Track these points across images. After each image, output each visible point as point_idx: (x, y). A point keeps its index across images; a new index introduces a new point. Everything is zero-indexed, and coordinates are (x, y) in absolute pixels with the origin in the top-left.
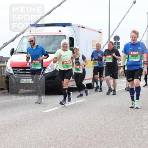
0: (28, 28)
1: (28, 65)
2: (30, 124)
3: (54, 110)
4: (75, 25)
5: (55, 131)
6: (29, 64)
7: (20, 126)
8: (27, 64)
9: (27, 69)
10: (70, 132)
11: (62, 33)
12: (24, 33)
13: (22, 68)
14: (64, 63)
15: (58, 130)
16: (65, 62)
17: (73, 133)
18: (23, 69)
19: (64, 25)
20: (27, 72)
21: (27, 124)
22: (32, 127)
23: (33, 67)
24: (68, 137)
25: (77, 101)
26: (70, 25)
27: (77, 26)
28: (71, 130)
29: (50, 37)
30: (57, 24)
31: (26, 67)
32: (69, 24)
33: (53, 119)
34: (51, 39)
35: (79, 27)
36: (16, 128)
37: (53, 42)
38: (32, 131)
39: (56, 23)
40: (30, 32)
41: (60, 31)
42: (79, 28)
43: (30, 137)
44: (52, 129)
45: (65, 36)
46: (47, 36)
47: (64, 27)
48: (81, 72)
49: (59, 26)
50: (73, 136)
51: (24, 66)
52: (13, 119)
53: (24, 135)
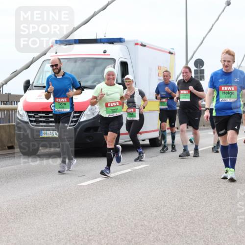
1: (53, 108)
2: (57, 206)
3: (96, 182)
4: (129, 41)
5: (99, 216)
7: (40, 208)
8: (52, 106)
9: (51, 115)
10: (124, 219)
11: (109, 55)
12: (45, 54)
13: (43, 112)
14: (109, 105)
15: (104, 216)
16: (110, 103)
17: (128, 221)
18: (44, 115)
19: (111, 41)
20: (51, 119)
21: (53, 205)
22: (60, 210)
23: (56, 110)
24: (119, 226)
25: (135, 168)
26: (121, 42)
27: (133, 44)
28: (124, 215)
29: (88, 61)
30: (101, 39)
31: (50, 110)
32: (120, 40)
33: (95, 197)
34: (91, 64)
35: (137, 44)
36: (34, 211)
37: (94, 69)
38: (61, 217)
39: (98, 38)
40: (56, 53)
41: (105, 52)
42: (137, 46)
43: (56, 226)
44: (93, 213)
45: (114, 60)
46: (84, 59)
47: (112, 45)
48: (137, 118)
49: (103, 43)
50: (128, 225)
51: (46, 108)
52: (29, 196)
53: (46, 223)
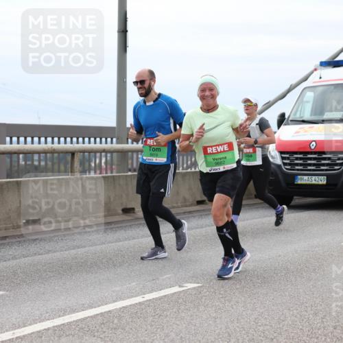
0: (316, 70)
1: (313, 147)
2: (315, 270)
6: (315, 144)
7: (293, 272)
8: (311, 145)
9: (309, 156)
12: (306, 80)
18: (301, 156)
20: (309, 162)
21: (309, 268)
31: (309, 150)
36: (285, 275)
40: (320, 78)
51: (304, 148)
52: (280, 256)
53: (301, 291)
